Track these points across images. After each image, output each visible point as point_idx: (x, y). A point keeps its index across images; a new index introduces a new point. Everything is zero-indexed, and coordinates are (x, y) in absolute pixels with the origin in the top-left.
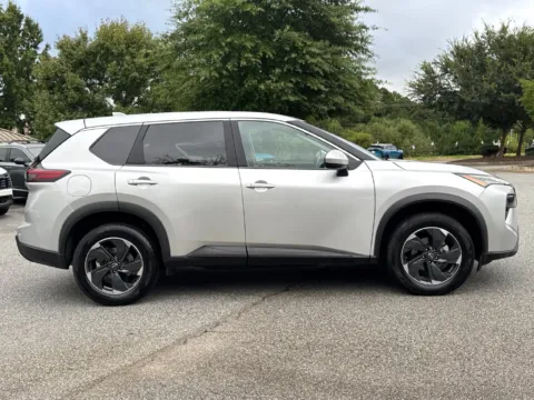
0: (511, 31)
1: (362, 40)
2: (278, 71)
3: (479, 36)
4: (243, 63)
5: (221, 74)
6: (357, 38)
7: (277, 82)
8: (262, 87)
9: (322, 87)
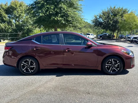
0: (116, 8)
1: (81, 8)
2: (60, 15)
3: (108, 9)
4: (51, 12)
5: (45, 15)
6: (79, 8)
7: (60, 18)
8: (56, 19)
9: (71, 20)
